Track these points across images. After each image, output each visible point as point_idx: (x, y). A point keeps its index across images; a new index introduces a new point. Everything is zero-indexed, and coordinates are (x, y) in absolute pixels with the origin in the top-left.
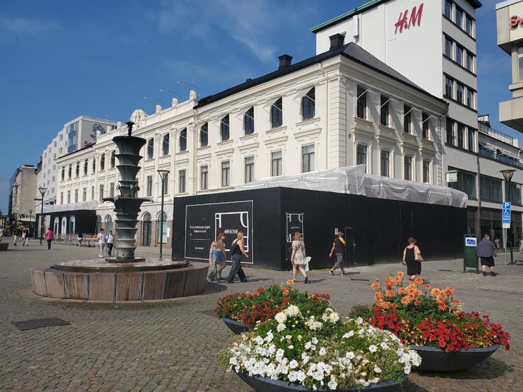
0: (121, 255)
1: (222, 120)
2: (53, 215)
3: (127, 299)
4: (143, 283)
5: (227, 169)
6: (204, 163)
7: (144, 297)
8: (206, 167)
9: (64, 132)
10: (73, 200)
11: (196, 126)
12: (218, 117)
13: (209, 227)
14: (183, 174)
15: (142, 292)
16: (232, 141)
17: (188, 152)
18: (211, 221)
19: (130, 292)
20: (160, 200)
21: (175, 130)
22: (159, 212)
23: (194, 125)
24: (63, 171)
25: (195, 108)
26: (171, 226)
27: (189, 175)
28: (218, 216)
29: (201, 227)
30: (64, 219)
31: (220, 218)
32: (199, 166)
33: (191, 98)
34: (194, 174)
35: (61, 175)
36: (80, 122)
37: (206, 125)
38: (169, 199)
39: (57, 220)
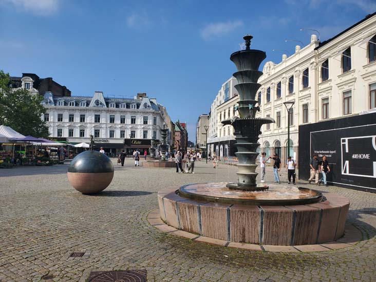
0: (241, 181)
1: (343, 53)
2: (216, 144)
3: (243, 241)
4: (262, 223)
5: (349, 98)
6: (325, 95)
7: (265, 240)
8: (327, 99)
9: (222, 91)
10: (227, 134)
11: (317, 64)
12: (339, 52)
13: (335, 152)
14: (305, 107)
15: (261, 234)
16: (354, 71)
17: (310, 88)
18: (336, 146)
19: (246, 233)
20: (287, 130)
21: (298, 72)
22: (286, 140)
23: (315, 64)
24: (221, 115)
25: (316, 49)
26: (297, 151)
27: (311, 108)
28: (344, 141)
29: (326, 152)
30: (222, 147)
31: (346, 143)
32: (320, 98)
33: (313, 41)
34: (316, 106)
35: (219, 118)
36: (231, 81)
37: (327, 62)
38: (295, 128)
39: (217, 147)
